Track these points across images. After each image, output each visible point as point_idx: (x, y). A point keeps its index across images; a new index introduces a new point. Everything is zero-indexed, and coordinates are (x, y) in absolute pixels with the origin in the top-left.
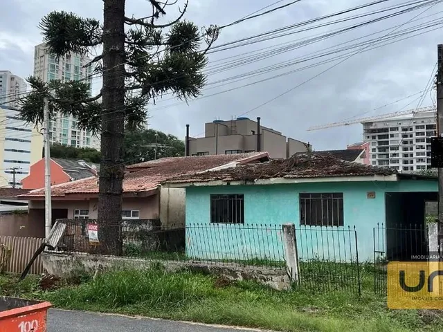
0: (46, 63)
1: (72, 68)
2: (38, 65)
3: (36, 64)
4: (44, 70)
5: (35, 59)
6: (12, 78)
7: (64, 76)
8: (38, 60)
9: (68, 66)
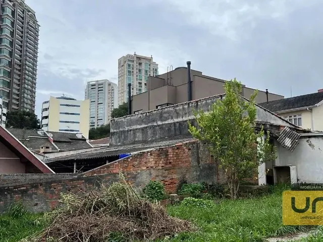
0: (125, 70)
1: (143, 72)
2: (120, 72)
3: (119, 71)
4: (124, 75)
5: (119, 68)
6: (109, 85)
7: (138, 78)
8: (121, 69)
9: (140, 71)
